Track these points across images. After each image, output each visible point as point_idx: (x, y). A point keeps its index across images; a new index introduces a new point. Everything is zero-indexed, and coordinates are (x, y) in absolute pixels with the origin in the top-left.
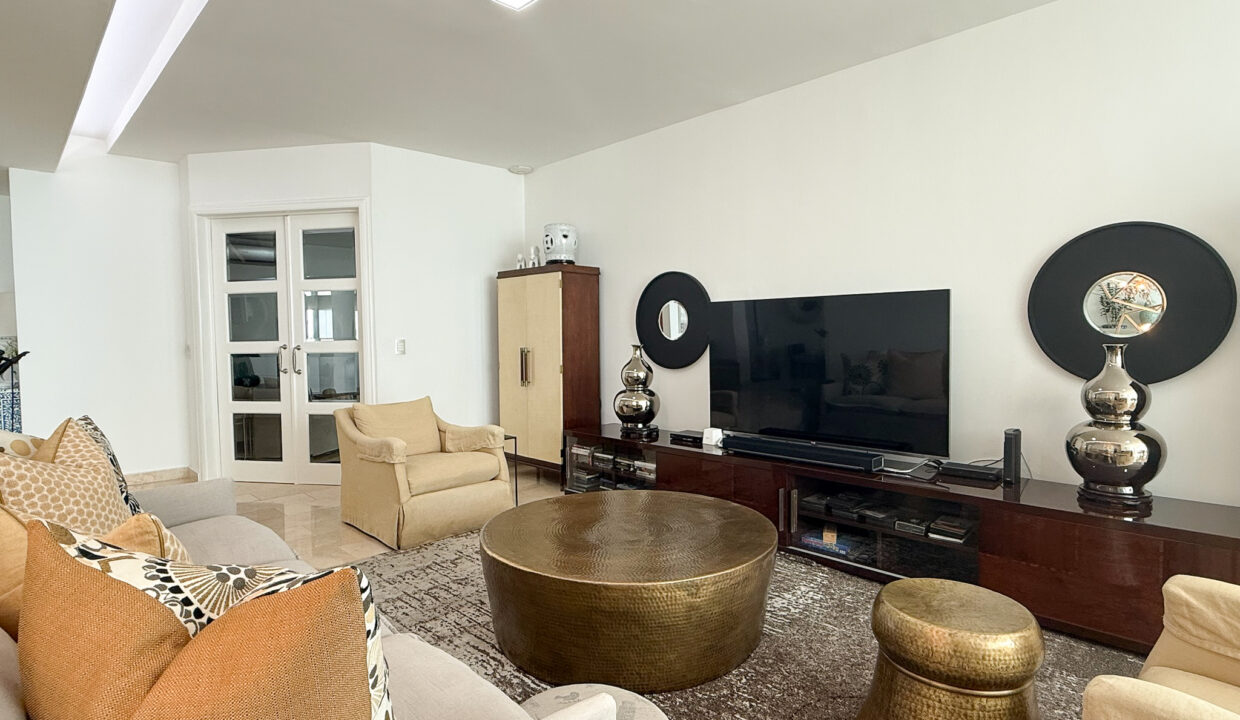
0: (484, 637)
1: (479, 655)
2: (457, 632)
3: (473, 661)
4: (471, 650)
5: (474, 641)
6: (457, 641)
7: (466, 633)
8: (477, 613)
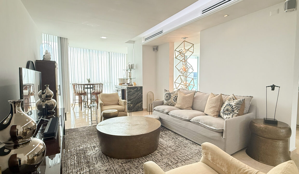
0: (161, 146)
1: (161, 143)
2: (166, 148)
3: (163, 142)
4: (163, 144)
5: (163, 146)
6: (166, 146)
7: (164, 147)
8: (162, 152)
